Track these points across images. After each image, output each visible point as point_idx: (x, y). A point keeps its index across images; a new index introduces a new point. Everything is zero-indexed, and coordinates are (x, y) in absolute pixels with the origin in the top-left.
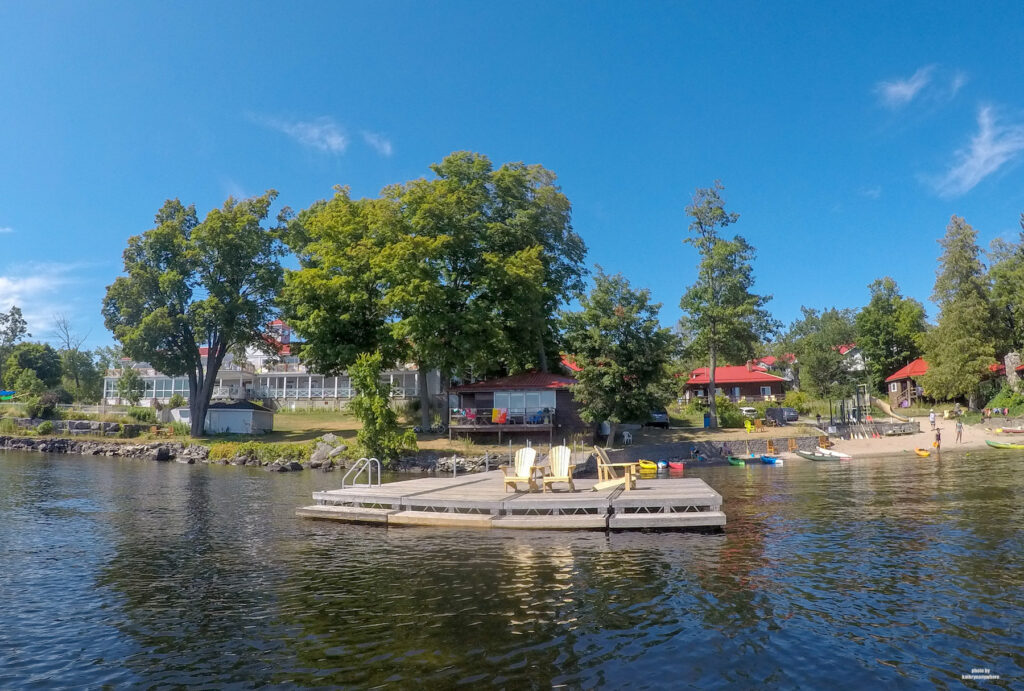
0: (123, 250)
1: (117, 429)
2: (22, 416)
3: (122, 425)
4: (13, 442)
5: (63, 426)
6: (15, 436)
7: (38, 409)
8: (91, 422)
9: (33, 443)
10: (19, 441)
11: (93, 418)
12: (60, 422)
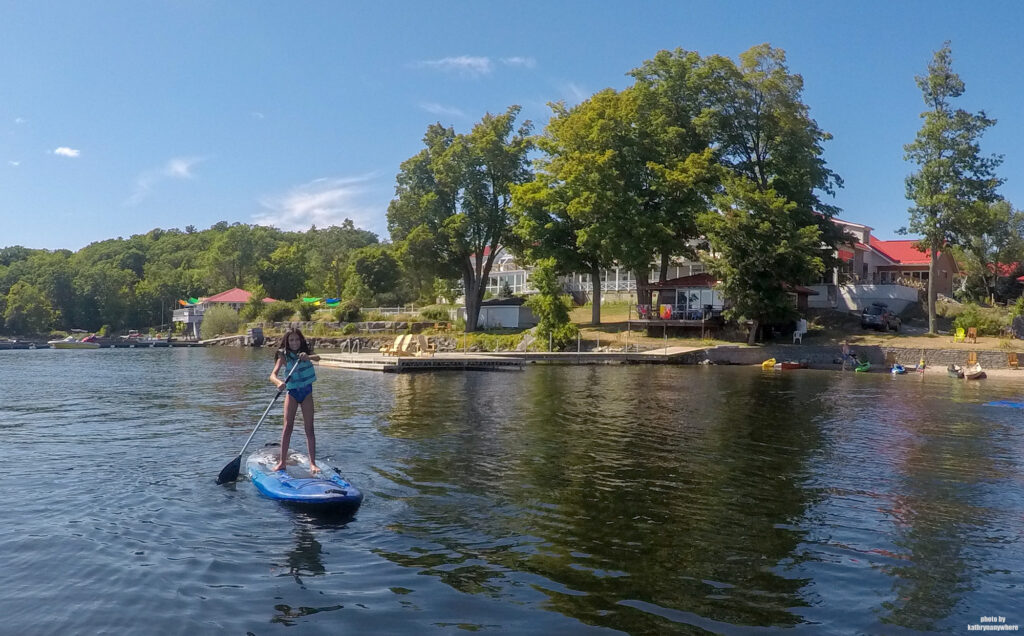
0: (396, 175)
1: (405, 327)
2: (333, 321)
3: (410, 324)
4: (321, 342)
5: (364, 326)
6: (323, 338)
7: (344, 313)
8: (386, 322)
9: (336, 342)
10: (326, 341)
11: (389, 319)
12: (361, 324)
